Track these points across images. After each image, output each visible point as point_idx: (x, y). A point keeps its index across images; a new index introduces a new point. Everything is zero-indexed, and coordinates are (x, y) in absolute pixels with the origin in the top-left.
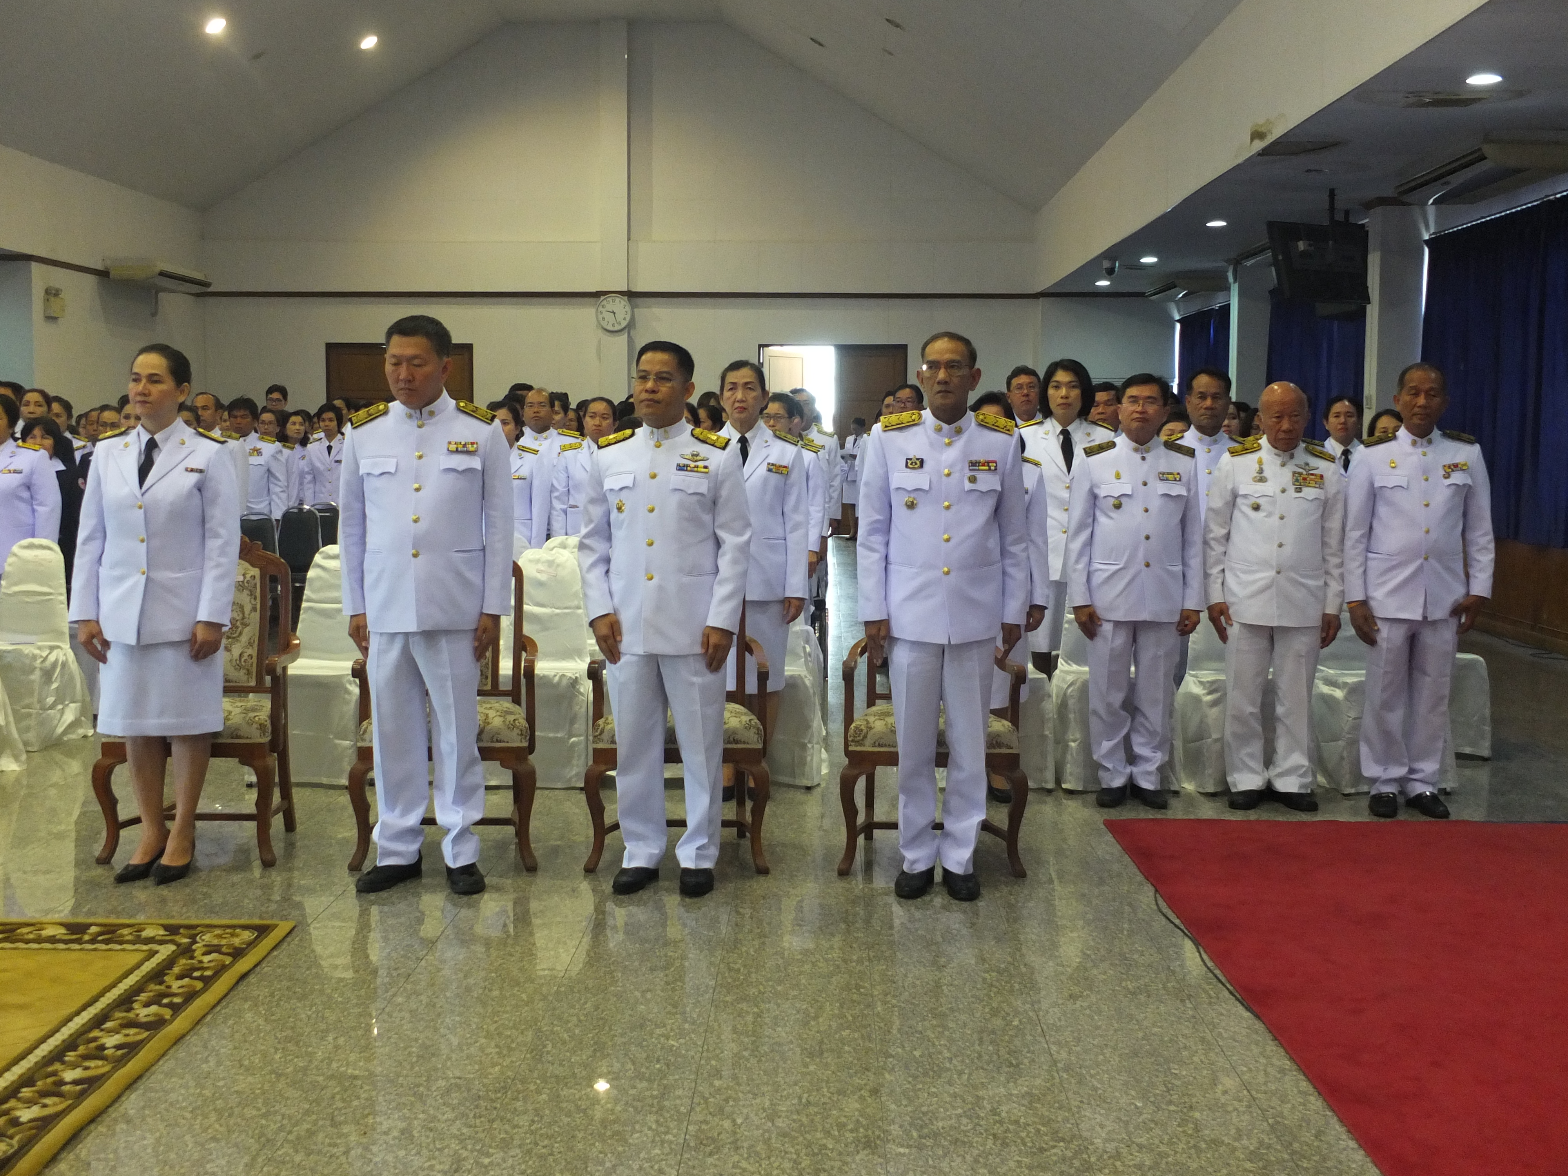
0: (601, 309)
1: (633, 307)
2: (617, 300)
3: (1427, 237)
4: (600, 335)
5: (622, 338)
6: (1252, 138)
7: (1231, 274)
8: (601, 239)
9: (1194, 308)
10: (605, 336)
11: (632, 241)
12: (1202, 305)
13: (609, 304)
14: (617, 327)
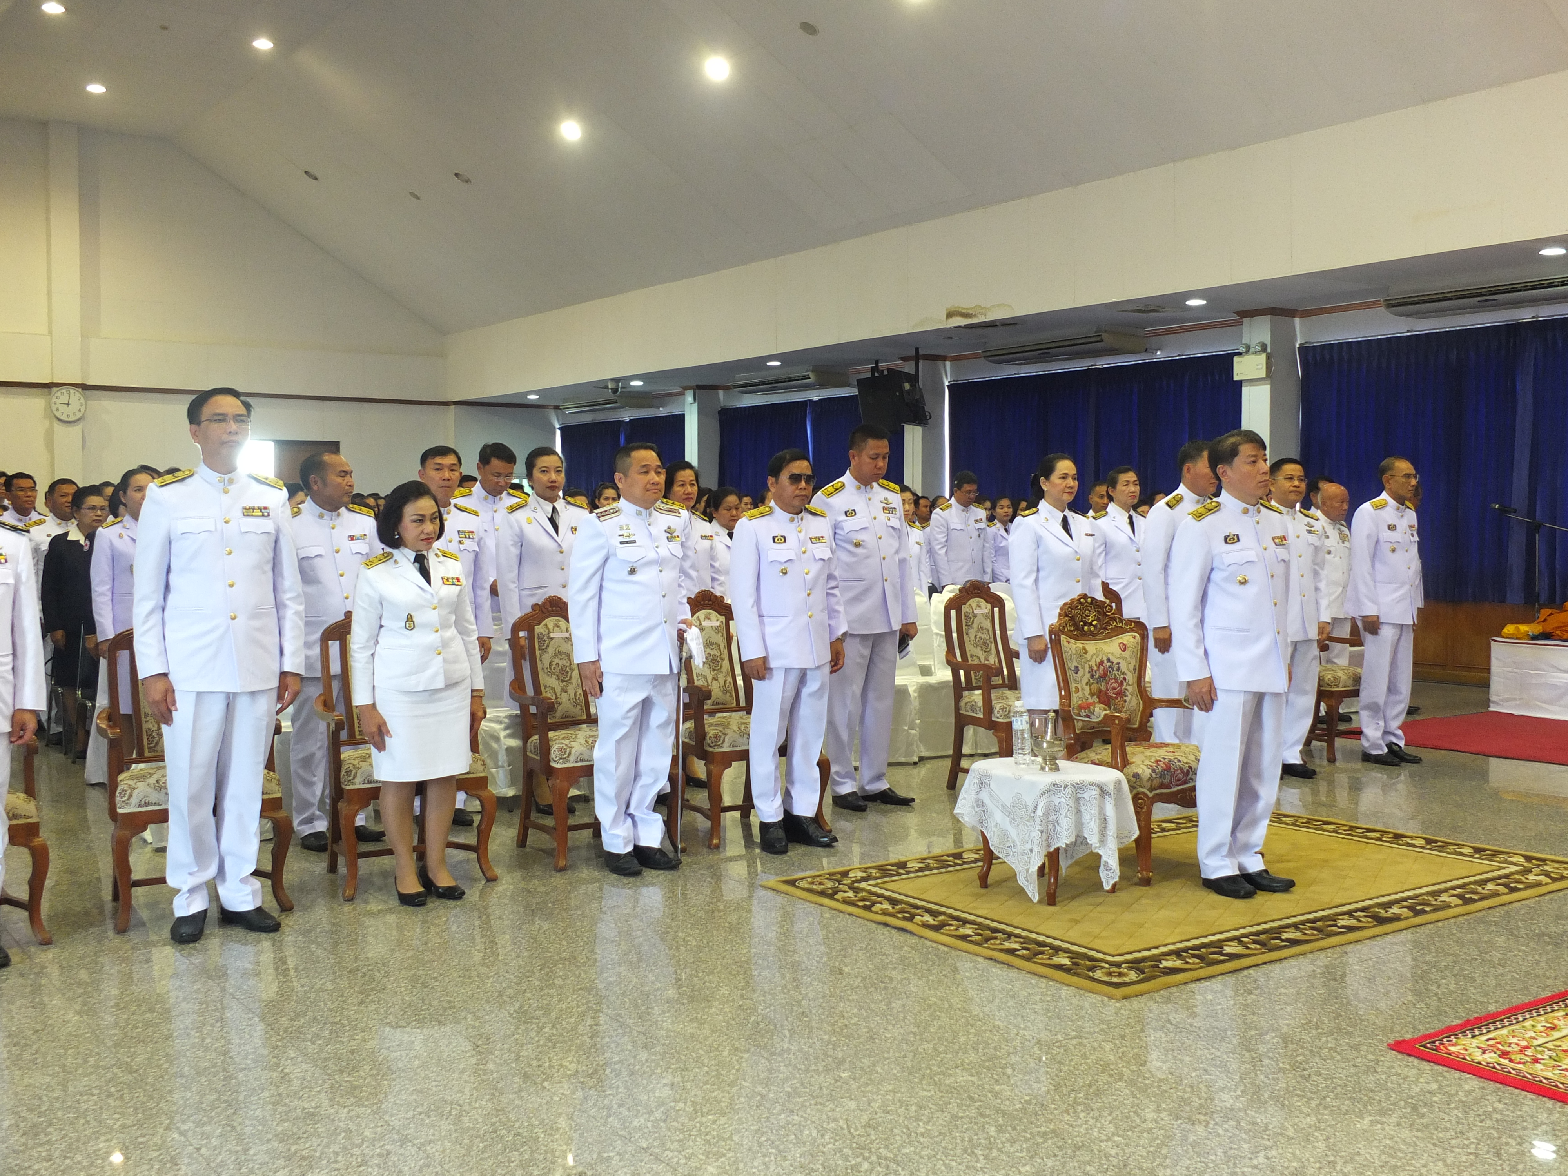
0: (54, 399)
1: (86, 399)
2: (72, 391)
3: (947, 383)
4: (51, 425)
5: (77, 429)
6: (950, 315)
7: (689, 398)
8: (50, 333)
9: (586, 419)
10: (58, 427)
11: (85, 336)
12: (601, 417)
13: (62, 395)
14: (72, 418)
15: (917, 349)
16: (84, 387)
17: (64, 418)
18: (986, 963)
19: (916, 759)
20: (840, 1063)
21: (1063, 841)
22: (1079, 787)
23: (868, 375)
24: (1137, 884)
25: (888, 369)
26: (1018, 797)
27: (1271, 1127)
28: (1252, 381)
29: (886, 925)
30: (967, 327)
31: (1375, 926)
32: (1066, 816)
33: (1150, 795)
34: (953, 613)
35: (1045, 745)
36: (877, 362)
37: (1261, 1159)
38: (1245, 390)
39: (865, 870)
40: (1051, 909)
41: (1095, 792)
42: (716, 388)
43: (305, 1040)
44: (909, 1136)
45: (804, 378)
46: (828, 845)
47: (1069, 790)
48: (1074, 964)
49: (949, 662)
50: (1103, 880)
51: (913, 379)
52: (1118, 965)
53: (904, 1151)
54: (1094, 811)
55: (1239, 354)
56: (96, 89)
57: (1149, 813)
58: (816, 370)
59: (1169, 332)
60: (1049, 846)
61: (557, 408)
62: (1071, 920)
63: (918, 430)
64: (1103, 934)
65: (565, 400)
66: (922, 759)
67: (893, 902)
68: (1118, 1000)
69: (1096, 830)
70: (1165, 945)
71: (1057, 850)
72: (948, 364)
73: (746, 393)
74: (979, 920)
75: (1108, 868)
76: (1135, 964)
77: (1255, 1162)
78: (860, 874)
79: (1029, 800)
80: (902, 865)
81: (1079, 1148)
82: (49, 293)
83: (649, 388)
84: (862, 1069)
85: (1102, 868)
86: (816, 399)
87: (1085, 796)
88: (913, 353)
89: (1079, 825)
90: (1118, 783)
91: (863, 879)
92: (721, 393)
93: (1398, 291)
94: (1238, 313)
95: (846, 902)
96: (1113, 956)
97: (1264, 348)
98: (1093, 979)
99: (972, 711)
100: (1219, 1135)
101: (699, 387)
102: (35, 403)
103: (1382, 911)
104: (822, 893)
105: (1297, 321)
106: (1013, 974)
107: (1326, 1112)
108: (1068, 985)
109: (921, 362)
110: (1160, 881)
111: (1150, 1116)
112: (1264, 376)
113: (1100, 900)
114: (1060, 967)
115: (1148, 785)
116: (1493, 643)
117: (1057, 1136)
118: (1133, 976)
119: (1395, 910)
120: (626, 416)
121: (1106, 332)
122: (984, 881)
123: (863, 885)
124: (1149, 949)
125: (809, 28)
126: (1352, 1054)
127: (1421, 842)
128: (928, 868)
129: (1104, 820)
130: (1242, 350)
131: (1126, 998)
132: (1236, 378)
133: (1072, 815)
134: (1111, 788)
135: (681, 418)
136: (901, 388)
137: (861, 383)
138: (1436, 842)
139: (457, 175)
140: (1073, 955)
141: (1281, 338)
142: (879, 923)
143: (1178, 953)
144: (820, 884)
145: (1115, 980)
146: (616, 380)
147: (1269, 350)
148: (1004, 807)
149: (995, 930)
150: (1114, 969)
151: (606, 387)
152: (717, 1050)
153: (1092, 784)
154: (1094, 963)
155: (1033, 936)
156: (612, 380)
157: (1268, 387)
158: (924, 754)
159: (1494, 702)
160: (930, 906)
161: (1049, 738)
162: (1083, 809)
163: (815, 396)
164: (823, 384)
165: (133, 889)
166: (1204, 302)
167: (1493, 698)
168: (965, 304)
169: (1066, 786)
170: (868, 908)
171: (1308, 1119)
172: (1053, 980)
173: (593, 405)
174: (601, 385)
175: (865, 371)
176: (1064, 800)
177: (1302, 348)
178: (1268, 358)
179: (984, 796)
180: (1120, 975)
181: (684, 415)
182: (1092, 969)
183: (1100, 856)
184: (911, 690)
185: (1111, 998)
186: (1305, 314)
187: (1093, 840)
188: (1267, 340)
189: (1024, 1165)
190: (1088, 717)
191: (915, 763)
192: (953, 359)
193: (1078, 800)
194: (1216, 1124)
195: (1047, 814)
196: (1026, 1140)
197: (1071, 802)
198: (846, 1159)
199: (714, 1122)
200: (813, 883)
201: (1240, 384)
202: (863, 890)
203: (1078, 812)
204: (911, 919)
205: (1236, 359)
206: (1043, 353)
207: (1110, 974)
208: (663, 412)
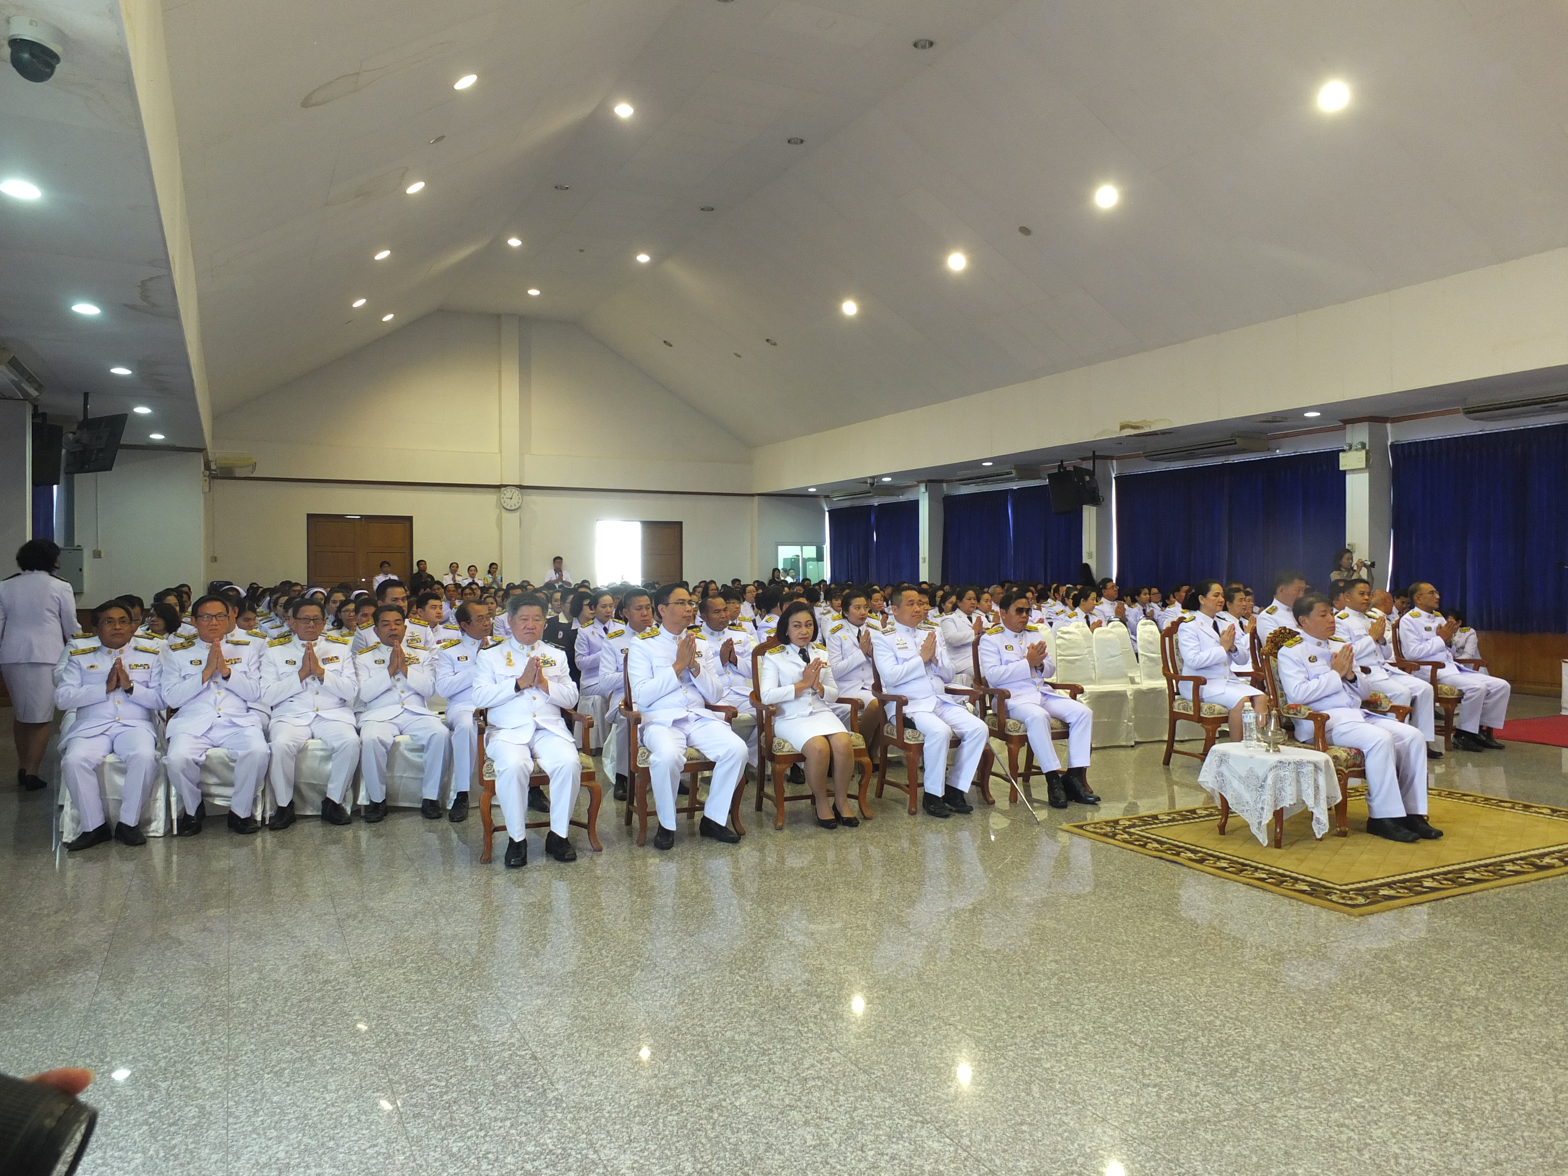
0: (502, 496)
1: (522, 495)
2: (514, 490)
3: (1114, 476)
4: (501, 512)
5: (516, 515)
6: (1122, 427)
7: (922, 488)
8: (501, 452)
9: (847, 504)
10: (504, 513)
11: (522, 454)
12: (857, 503)
13: (508, 493)
14: (514, 508)
15: (1094, 452)
16: (521, 487)
17: (508, 508)
18: (1245, 887)
19: (1133, 744)
20: (1169, 951)
21: (1288, 801)
22: (1299, 764)
23: (1056, 471)
24: (1336, 835)
25: (1074, 467)
26: (1251, 770)
27: (1513, 1012)
28: (1353, 471)
29: (1161, 858)
30: (1135, 435)
31: (1536, 871)
32: (1290, 785)
33: (1347, 772)
34: (1167, 639)
35: (1270, 734)
36: (1062, 462)
37: (1515, 1034)
38: (1349, 478)
39: (1130, 820)
40: (1278, 850)
41: (1311, 768)
42: (942, 481)
43: (793, 920)
44: (1241, 1003)
45: (1008, 473)
46: (1093, 803)
47: (1292, 766)
48: (1313, 890)
49: (1165, 674)
50: (1316, 831)
51: (1092, 473)
52: (1347, 892)
53: (1242, 1014)
54: (1312, 782)
55: (1344, 451)
56: (534, 292)
57: (1346, 784)
58: (1016, 467)
59: (1286, 436)
60: (1276, 806)
61: (827, 497)
62: (1297, 859)
63: (1093, 509)
64: (1326, 869)
65: (833, 492)
66: (1137, 743)
67: (1161, 843)
68: (1355, 917)
69: (1312, 796)
70: (1377, 879)
71: (1282, 809)
72: (1114, 462)
73: (965, 484)
74: (1229, 857)
75: (1318, 821)
76: (1360, 891)
77: (1512, 1036)
78: (1127, 823)
79: (1261, 773)
80: (1155, 817)
81: (1371, 1019)
82: (500, 426)
83: (893, 483)
84: (1186, 956)
85: (1314, 823)
86: (1015, 488)
87: (1304, 770)
88: (1091, 454)
89: (1299, 791)
90: (1327, 762)
91: (1130, 827)
92: (945, 485)
93: (1474, 401)
94: (1342, 421)
95: (1125, 841)
96: (1341, 885)
97: (1363, 446)
98: (1331, 901)
99: (1184, 709)
100: (1475, 1016)
101: (930, 481)
102: (490, 498)
103: (1538, 861)
104: (1105, 835)
105: (1389, 425)
106: (1269, 896)
107: (1554, 1004)
108: (1313, 905)
109: (1096, 461)
110: (1353, 834)
111: (1416, 999)
112: (1364, 466)
113: (1314, 845)
114: (1303, 892)
115: (1345, 764)
116: (1563, 664)
117: (1351, 1009)
118: (1361, 900)
119: (1547, 860)
120: (876, 502)
121: (1239, 437)
122: (1222, 830)
123: (1132, 830)
124: (1366, 882)
125: (1025, 231)
126: (1557, 964)
127: (1548, 811)
128: (1173, 820)
129: (1317, 788)
130: (1347, 448)
131: (1362, 915)
132: (1341, 469)
133: (1294, 783)
134: (1322, 766)
135: (916, 503)
136: (1084, 480)
137: (1050, 476)
138: (1561, 811)
139: (768, 340)
140: (1310, 884)
141: (1377, 438)
142: (1155, 857)
143: (1389, 885)
144: (1102, 828)
145: (1349, 902)
146: (873, 478)
147: (1367, 448)
148: (1240, 777)
149: (1243, 865)
150: (1344, 895)
151: (866, 483)
152: (1076, 939)
153: (1309, 762)
154: (1328, 891)
155: (1274, 869)
156: (870, 477)
157: (1367, 474)
158: (1137, 740)
159: (1565, 708)
160: (1188, 846)
161: (1272, 728)
162: (1302, 780)
163: (1014, 486)
164: (1021, 478)
165: (648, 818)
166: (1318, 414)
167: (1564, 705)
168: (1134, 419)
169: (1290, 763)
170: (1144, 846)
171: (1541, 1009)
172: (1301, 901)
173: (853, 495)
174: (863, 481)
175: (1054, 468)
176: (1288, 774)
177: (1392, 445)
178: (1367, 453)
179: (1224, 769)
180: (1351, 899)
181: (918, 501)
182: (1328, 894)
183: (1312, 813)
184: (1129, 693)
185: (1350, 915)
186: (1394, 420)
187: (1310, 802)
188: (1366, 440)
189: (1335, 1028)
190: (1295, 714)
191: (1132, 746)
192: (1118, 458)
193: (1298, 773)
194: (1469, 1008)
195: (1275, 783)
196: (1329, 1011)
197: (1294, 775)
198: (1202, 1017)
199: (1097, 987)
200: (1095, 828)
201: (1344, 473)
202: (1134, 834)
203: (1298, 781)
204: (1178, 854)
205: (1341, 454)
206: (1189, 453)
207: (1343, 898)
208: (902, 499)
